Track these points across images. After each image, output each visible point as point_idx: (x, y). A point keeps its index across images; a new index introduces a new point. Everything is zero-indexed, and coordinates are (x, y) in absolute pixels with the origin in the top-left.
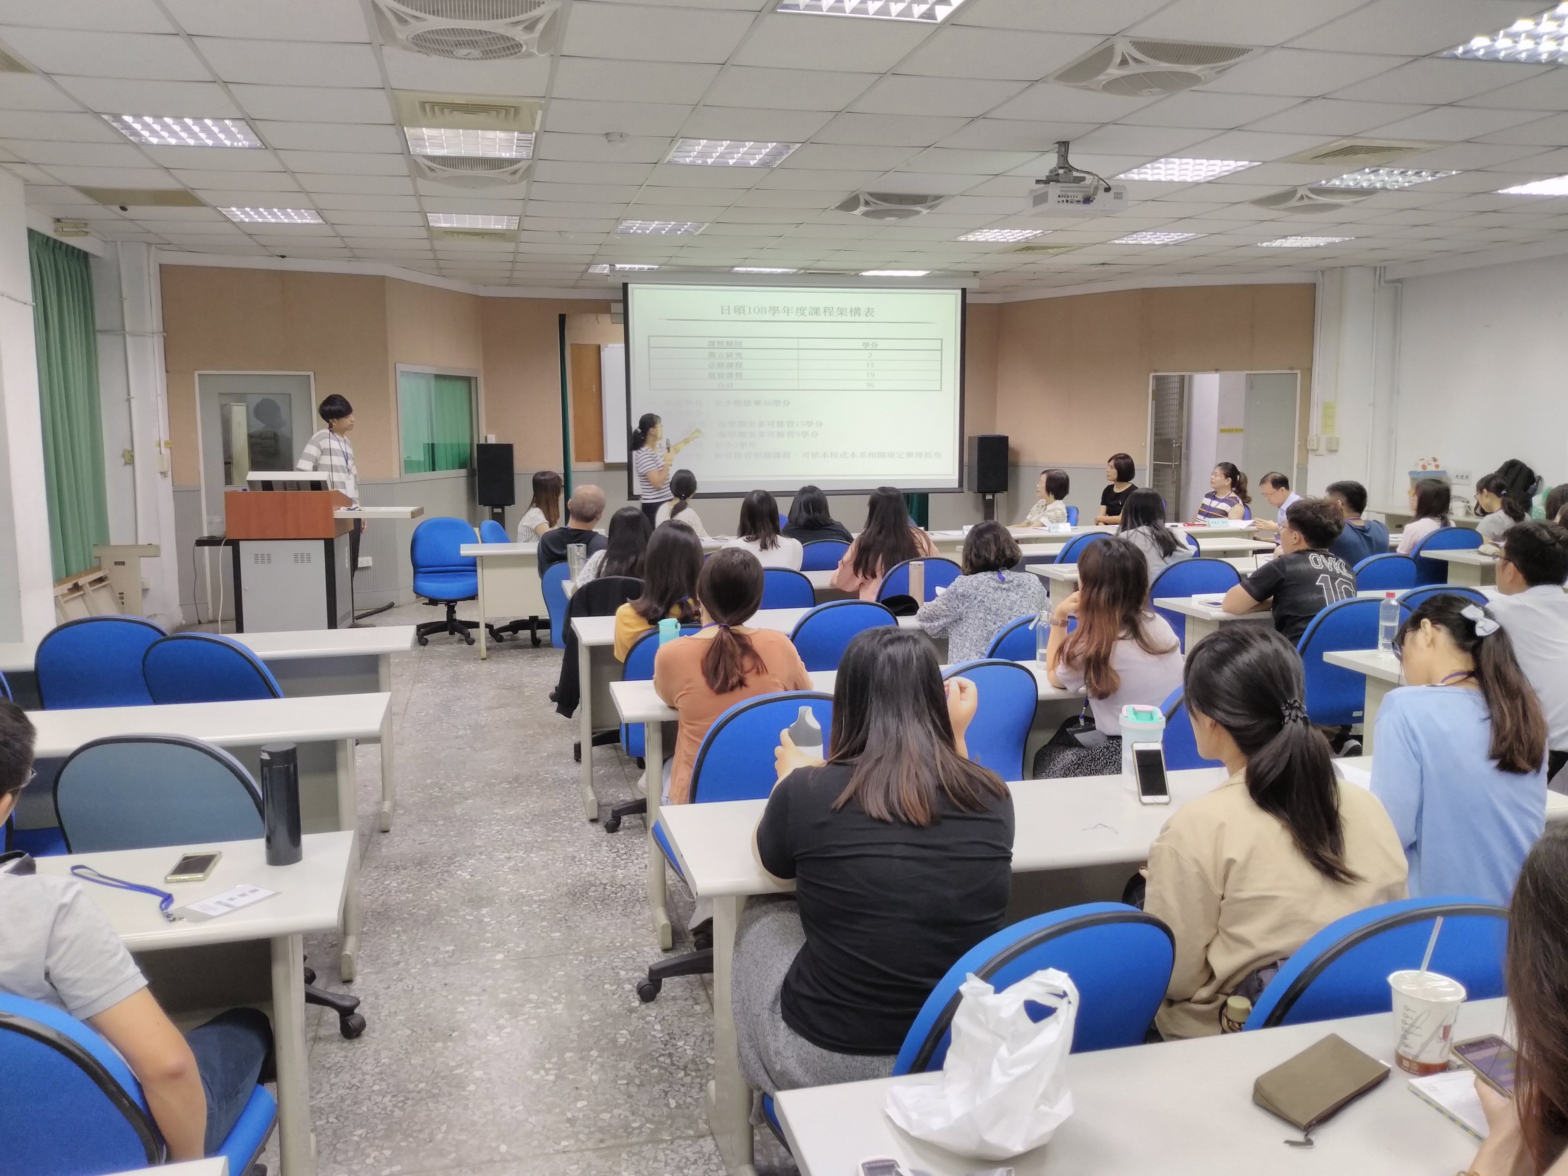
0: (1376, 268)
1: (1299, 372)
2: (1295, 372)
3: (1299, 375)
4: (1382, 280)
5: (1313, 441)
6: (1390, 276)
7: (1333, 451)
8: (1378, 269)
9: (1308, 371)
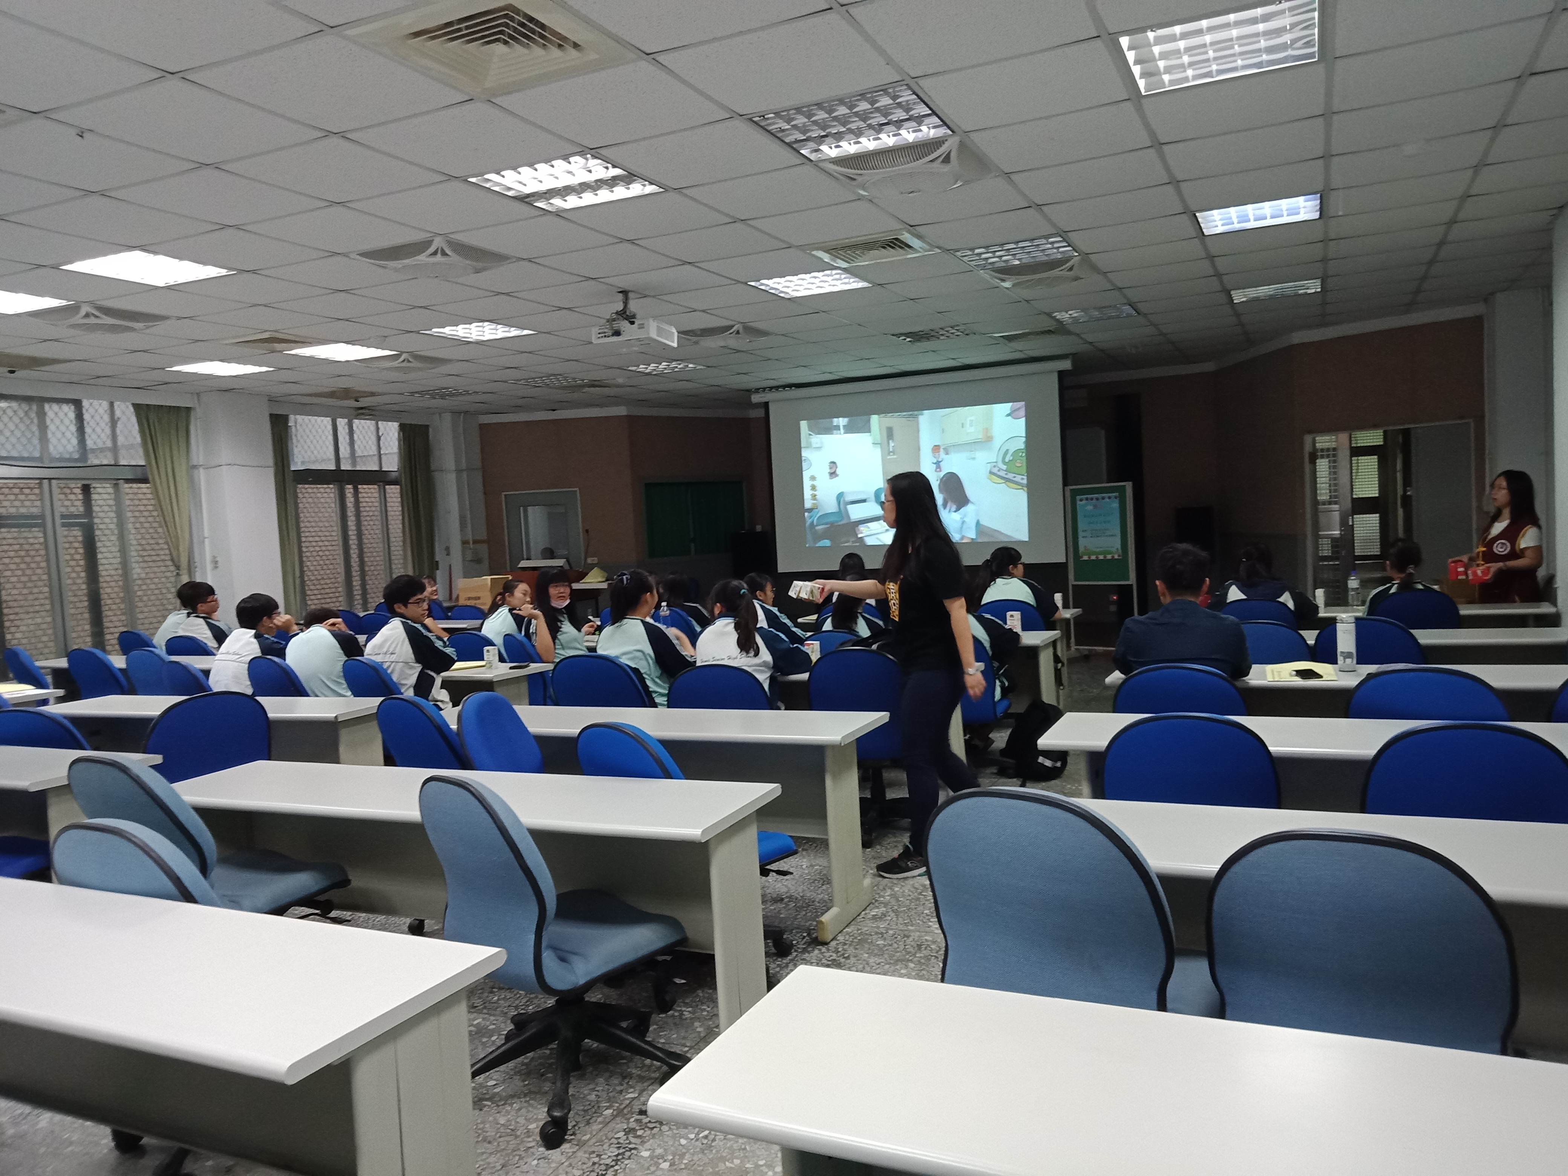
1: (1471, 420)
2: (1467, 421)
3: (1472, 425)
9: (1482, 419)
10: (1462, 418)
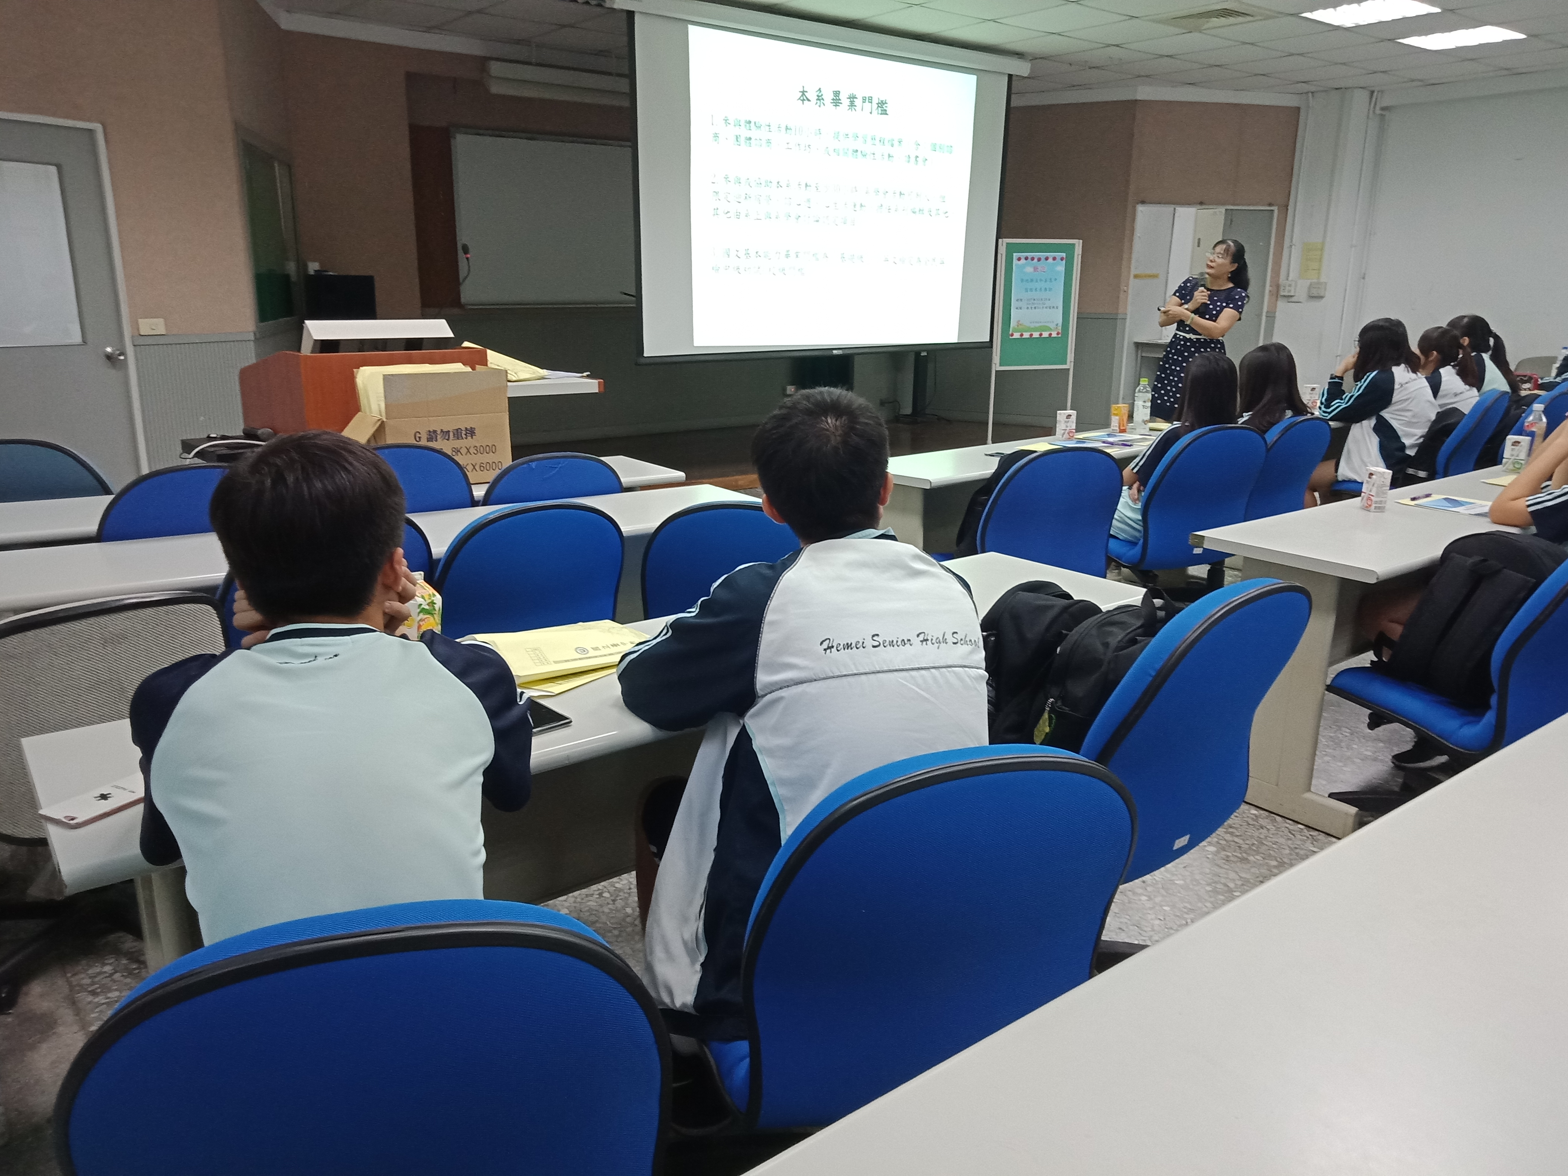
0: (1372, 92)
1: (1275, 208)
2: (1272, 208)
4: (1378, 108)
5: (1290, 286)
6: (1386, 102)
7: (1315, 297)
8: (1375, 94)
9: (1285, 208)
10: (1270, 205)
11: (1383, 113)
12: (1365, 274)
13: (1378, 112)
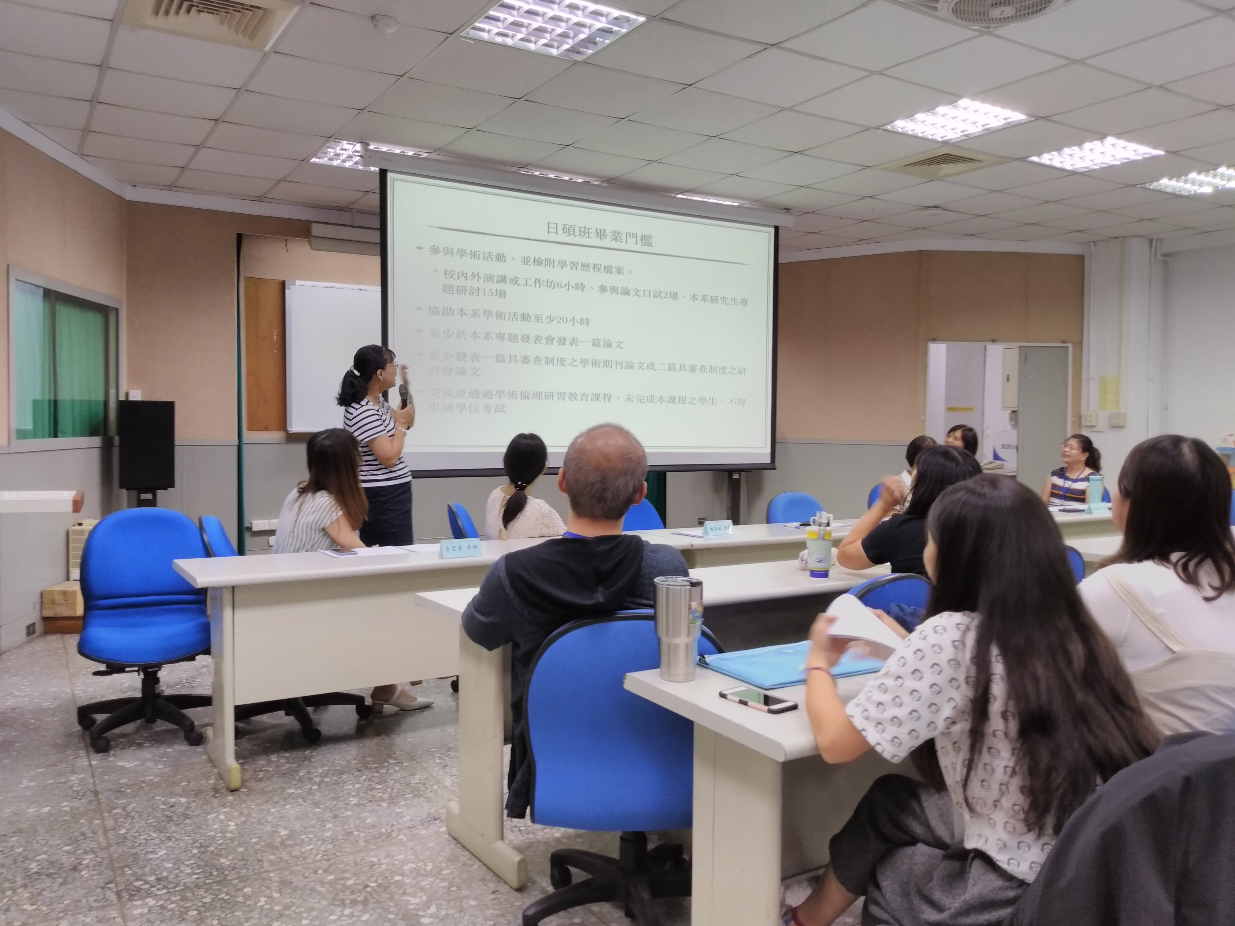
0: (1151, 241)
2: (1066, 345)
3: (1071, 349)
4: (1159, 254)
6: (1167, 249)
7: (1116, 427)
8: (1154, 242)
9: (1079, 345)
10: (1064, 342)
11: (1166, 258)
12: (1166, 405)
13: (1159, 257)
